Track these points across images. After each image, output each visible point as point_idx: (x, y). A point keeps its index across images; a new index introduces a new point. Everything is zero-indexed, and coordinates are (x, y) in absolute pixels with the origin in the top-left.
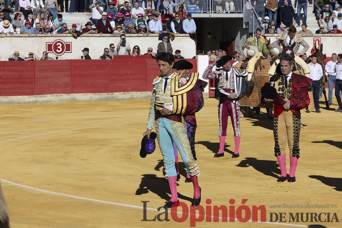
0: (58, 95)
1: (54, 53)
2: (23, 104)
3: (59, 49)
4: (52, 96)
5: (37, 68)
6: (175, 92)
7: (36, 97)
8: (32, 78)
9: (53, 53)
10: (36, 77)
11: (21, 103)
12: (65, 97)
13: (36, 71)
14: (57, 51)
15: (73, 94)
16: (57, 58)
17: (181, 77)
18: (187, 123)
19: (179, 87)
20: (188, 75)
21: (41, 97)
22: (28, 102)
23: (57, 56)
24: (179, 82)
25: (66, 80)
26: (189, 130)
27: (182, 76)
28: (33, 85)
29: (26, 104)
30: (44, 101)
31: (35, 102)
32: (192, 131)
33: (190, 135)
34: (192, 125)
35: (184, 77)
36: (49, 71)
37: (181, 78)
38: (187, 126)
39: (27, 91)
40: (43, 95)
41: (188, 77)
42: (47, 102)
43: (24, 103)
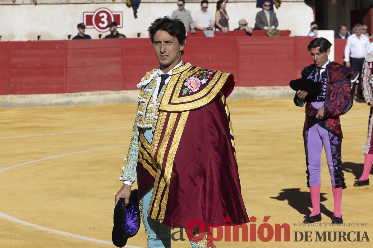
0: (102, 92)
1: (96, 29)
2: (49, 107)
3: (103, 23)
4: (94, 95)
5: (70, 51)
6: (170, 103)
7: (68, 96)
8: (63, 67)
9: (94, 28)
10: (69, 65)
11: (45, 105)
12: (113, 95)
13: (69, 56)
14: (101, 25)
15: (125, 91)
16: (100, 36)
17: (192, 76)
18: (329, 131)
19: (181, 95)
20: (207, 75)
21: (76, 96)
22: (57, 104)
23: (100, 33)
24: (185, 84)
25: (114, 69)
26: (332, 143)
27: (195, 73)
28: (64, 77)
29: (53, 107)
30: (80, 103)
31: (67, 103)
32: (337, 143)
33: (335, 149)
34: (335, 134)
35: (198, 77)
36: (88, 56)
37: (191, 78)
38: (329, 135)
39: (55, 87)
40: (79, 93)
41: (207, 78)
42: (85, 103)
43: (51, 105)
